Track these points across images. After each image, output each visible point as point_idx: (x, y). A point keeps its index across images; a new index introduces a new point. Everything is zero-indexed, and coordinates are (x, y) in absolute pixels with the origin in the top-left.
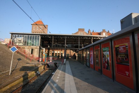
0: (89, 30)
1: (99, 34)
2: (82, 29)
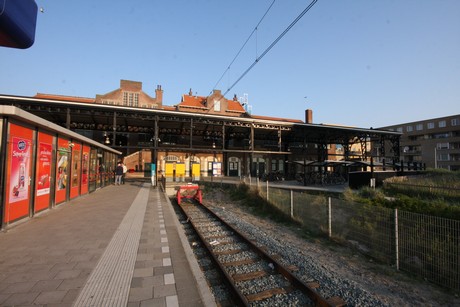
0: (159, 87)
1: (204, 102)
2: (132, 82)
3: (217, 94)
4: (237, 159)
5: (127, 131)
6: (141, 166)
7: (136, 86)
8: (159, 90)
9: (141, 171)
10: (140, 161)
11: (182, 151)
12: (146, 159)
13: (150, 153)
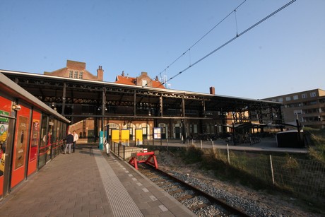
0: (100, 67)
1: (134, 81)
2: (77, 63)
3: (144, 75)
4: (165, 125)
5: (73, 102)
6: (85, 133)
7: (81, 66)
8: (100, 70)
9: (85, 137)
10: (84, 128)
11: (121, 119)
12: (89, 127)
13: (93, 121)
